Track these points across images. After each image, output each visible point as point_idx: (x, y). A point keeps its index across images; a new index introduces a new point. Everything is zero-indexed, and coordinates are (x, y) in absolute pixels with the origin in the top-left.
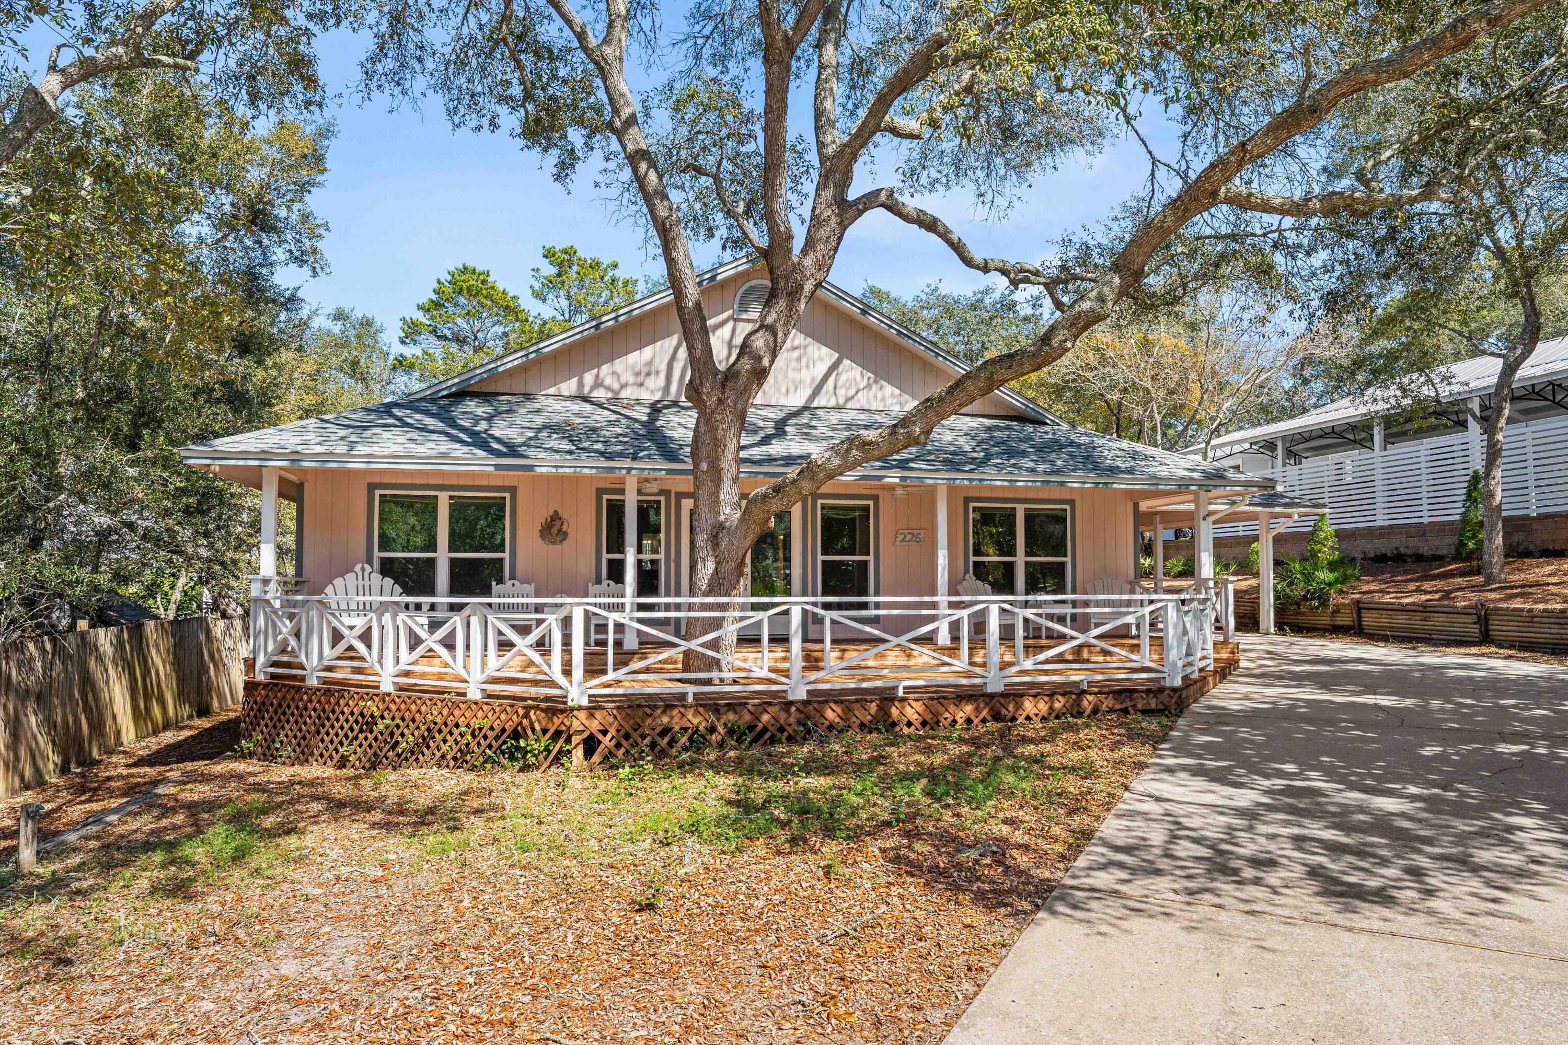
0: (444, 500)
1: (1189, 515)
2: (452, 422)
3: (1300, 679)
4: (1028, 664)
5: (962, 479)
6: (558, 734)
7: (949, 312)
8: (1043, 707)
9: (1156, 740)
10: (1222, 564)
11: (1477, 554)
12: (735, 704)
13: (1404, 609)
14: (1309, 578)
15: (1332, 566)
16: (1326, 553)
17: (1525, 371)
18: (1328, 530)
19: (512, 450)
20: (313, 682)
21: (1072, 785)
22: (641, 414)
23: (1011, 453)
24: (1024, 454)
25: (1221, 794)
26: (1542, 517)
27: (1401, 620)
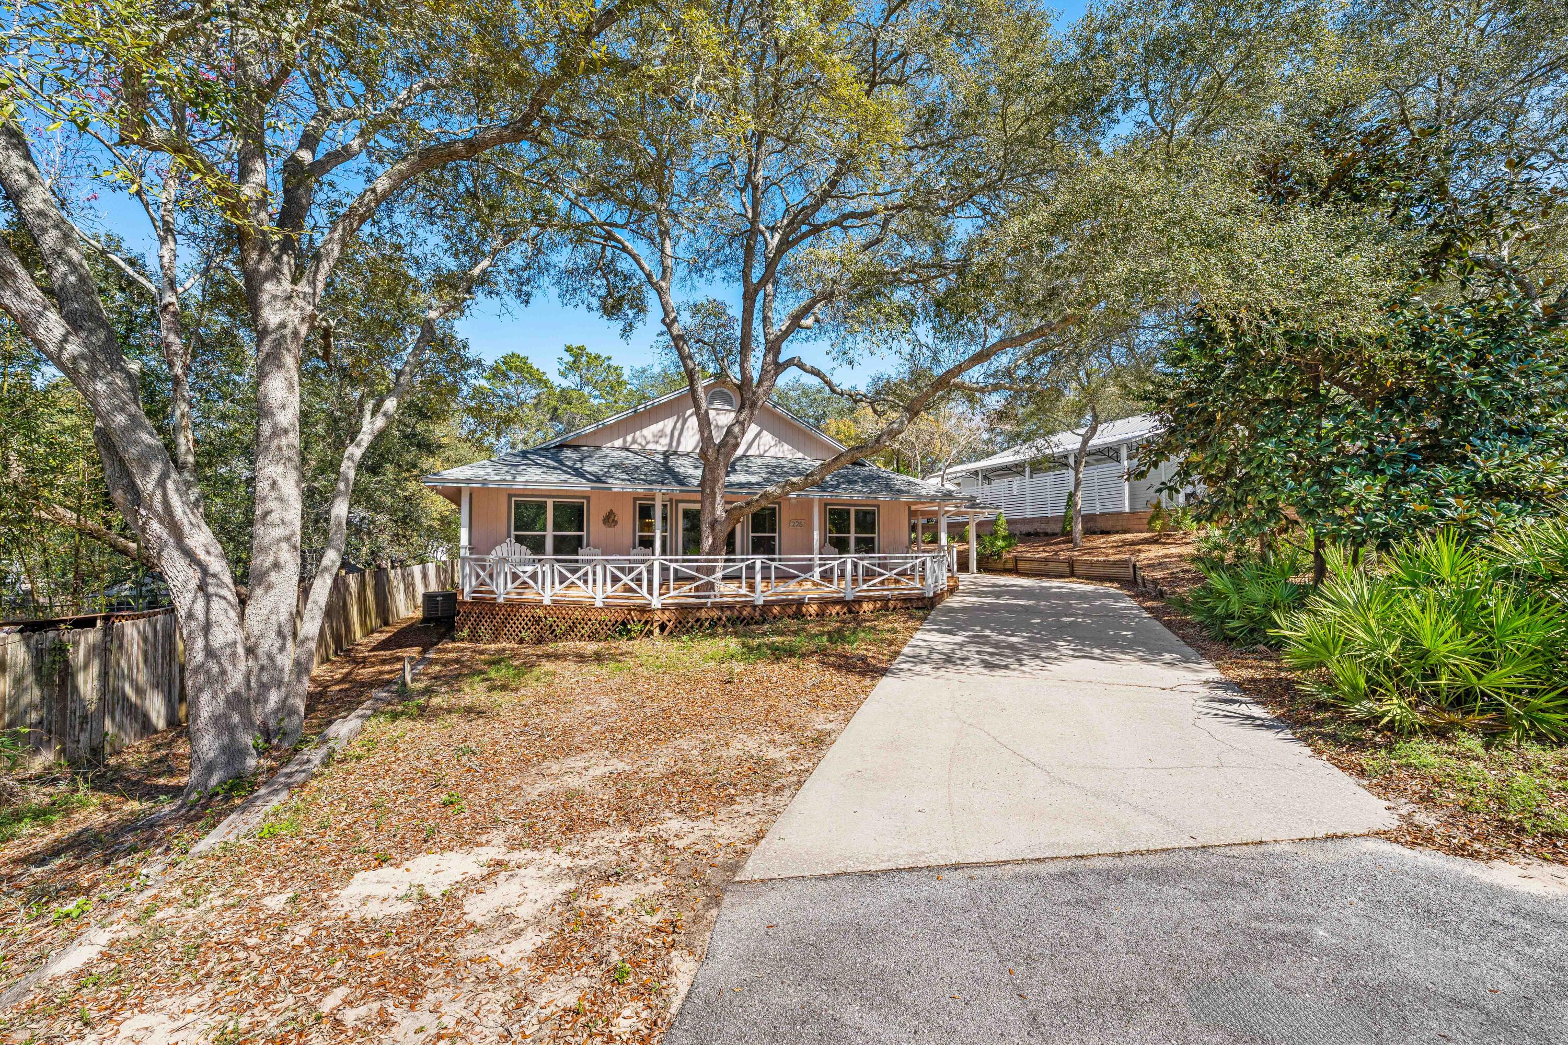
0: (550, 503)
1: (935, 512)
2: (561, 462)
3: (986, 594)
4: (865, 587)
5: (827, 496)
6: (646, 622)
7: (805, 393)
8: (871, 606)
9: (923, 619)
10: (951, 537)
11: (1069, 533)
12: (731, 607)
13: (1036, 560)
14: (993, 544)
15: (1004, 538)
16: (1002, 532)
17: (1095, 442)
18: (1003, 520)
19: (598, 479)
20: (501, 600)
21: (889, 636)
22: (659, 458)
23: (850, 482)
24: (856, 482)
25: (949, 638)
26: (1102, 514)
27: (1035, 566)
